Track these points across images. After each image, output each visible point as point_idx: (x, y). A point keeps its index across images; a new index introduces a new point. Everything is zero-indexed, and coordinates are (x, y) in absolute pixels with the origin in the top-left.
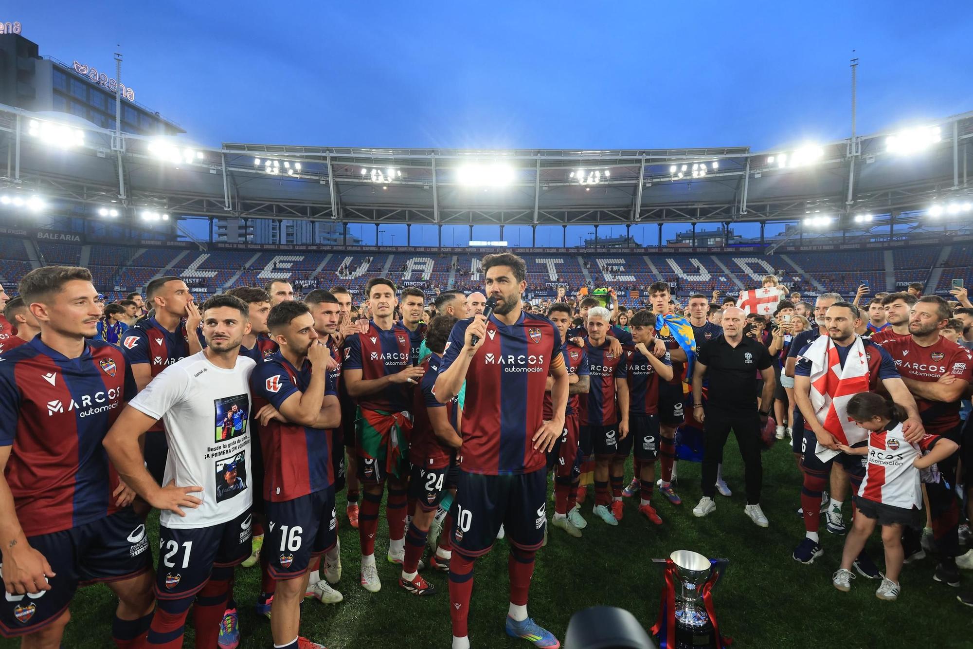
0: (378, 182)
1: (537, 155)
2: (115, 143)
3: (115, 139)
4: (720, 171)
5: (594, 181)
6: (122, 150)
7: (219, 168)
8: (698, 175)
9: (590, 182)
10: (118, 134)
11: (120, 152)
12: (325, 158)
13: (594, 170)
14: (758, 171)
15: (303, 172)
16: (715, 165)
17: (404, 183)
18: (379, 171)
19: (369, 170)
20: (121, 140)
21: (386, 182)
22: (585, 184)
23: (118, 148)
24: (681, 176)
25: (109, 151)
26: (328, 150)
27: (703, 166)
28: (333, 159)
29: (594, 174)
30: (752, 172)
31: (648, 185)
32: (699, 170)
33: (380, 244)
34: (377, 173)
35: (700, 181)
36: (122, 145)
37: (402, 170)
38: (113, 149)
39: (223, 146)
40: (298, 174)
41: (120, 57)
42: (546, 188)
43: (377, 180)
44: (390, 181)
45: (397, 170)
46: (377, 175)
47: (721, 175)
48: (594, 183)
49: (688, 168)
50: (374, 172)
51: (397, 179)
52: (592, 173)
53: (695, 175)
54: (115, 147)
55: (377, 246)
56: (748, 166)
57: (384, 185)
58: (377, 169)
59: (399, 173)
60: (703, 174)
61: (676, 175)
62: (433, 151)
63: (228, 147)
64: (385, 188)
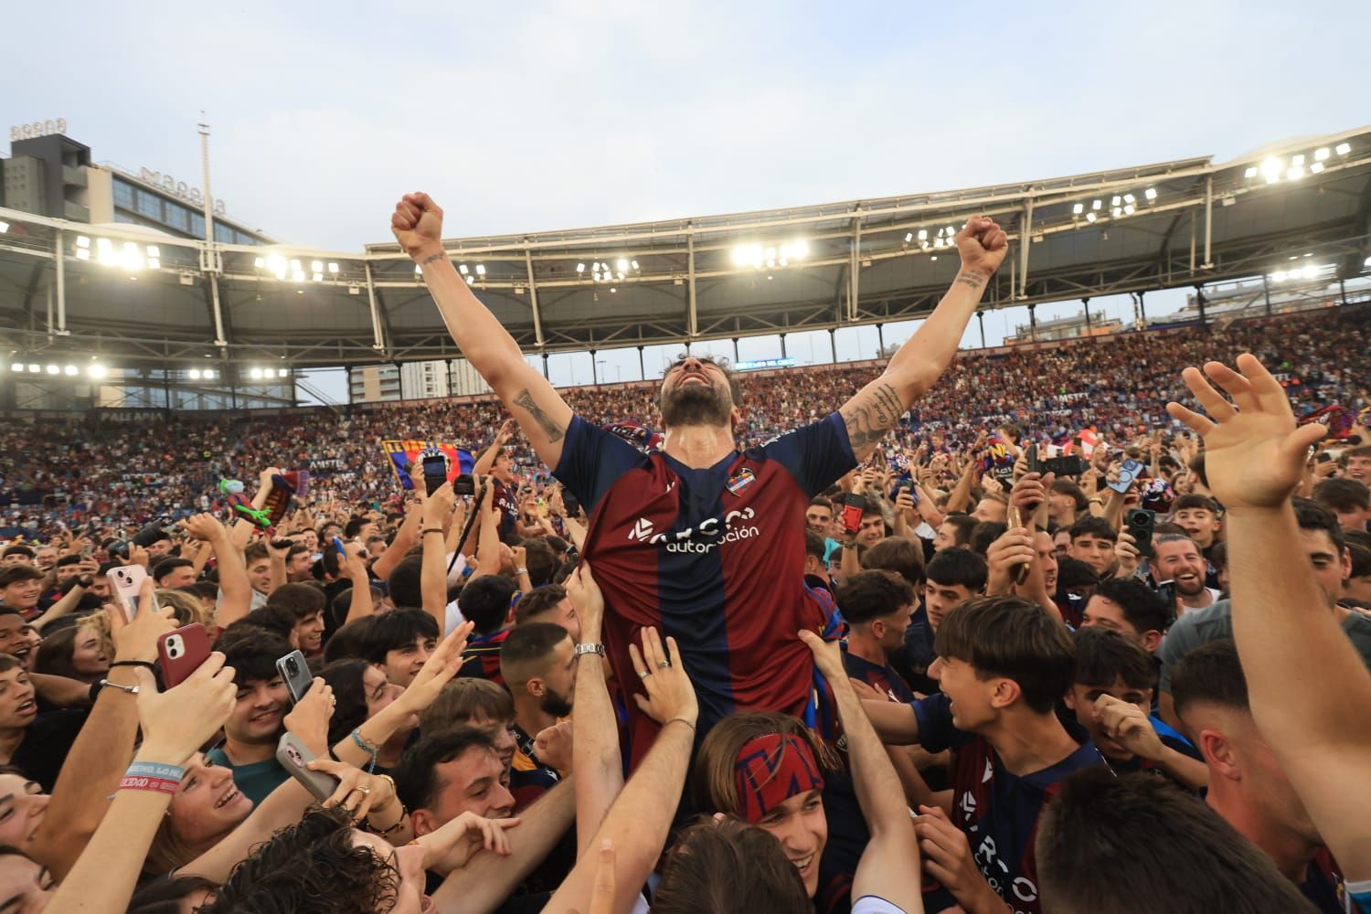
0: (602, 282)
1: (855, 210)
2: (205, 261)
3: (205, 253)
4: (1159, 202)
5: (945, 244)
6: (217, 270)
7: (363, 284)
8: (1123, 212)
9: (939, 244)
10: (210, 247)
11: (214, 273)
12: (522, 252)
13: (945, 226)
14: (1228, 195)
15: (489, 278)
16: (1151, 194)
17: (643, 279)
18: (604, 265)
19: (589, 264)
20: (215, 255)
21: (616, 281)
22: (930, 249)
23: (211, 268)
24: (1092, 218)
25: (197, 274)
26: (526, 238)
27: (1129, 198)
28: (534, 252)
29: (945, 233)
30: (1217, 197)
31: (1036, 240)
32: (1123, 204)
33: (598, 382)
34: (601, 268)
35: (1127, 223)
36: (216, 262)
37: (638, 258)
38: (203, 269)
39: (368, 250)
40: (480, 282)
41: (205, 130)
42: (868, 264)
43: (602, 278)
44: (622, 277)
45: (632, 259)
46: (602, 272)
47: (1162, 208)
48: (946, 247)
49: (1102, 205)
50: (596, 267)
51: (632, 273)
52: (942, 231)
53: (1117, 214)
54: (206, 265)
55: (595, 385)
56: (1209, 189)
57: (611, 285)
58: (600, 261)
59: (636, 265)
60: (1130, 211)
61: (1083, 217)
62: (690, 223)
63: (374, 250)
64: (613, 290)
